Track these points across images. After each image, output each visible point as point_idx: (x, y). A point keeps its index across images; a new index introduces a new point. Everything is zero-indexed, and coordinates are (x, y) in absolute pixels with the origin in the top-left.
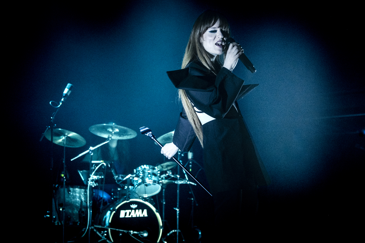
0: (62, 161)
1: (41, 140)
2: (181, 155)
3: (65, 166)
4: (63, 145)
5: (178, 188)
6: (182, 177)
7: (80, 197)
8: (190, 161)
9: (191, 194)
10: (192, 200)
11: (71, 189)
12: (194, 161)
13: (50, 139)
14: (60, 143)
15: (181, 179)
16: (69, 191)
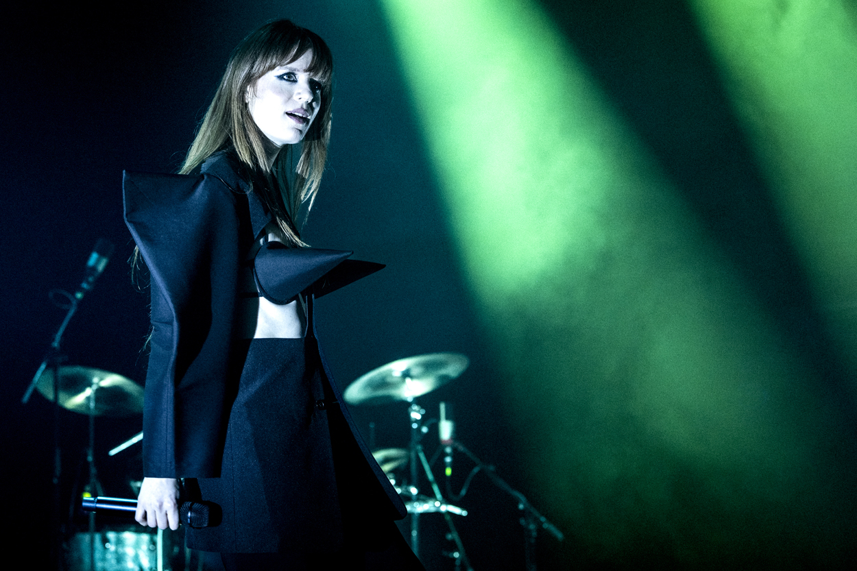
0: (86, 455)
1: (26, 397)
2: (419, 429)
3: (93, 471)
4: (86, 412)
5: (415, 524)
6: (426, 494)
7: (136, 559)
8: (446, 446)
9: (453, 542)
10: (454, 559)
11: (111, 535)
12: (456, 444)
13: (51, 396)
14: (81, 406)
15: (422, 497)
16: (105, 540)
